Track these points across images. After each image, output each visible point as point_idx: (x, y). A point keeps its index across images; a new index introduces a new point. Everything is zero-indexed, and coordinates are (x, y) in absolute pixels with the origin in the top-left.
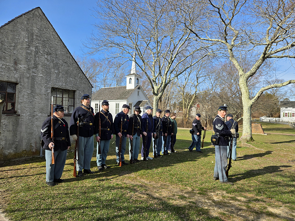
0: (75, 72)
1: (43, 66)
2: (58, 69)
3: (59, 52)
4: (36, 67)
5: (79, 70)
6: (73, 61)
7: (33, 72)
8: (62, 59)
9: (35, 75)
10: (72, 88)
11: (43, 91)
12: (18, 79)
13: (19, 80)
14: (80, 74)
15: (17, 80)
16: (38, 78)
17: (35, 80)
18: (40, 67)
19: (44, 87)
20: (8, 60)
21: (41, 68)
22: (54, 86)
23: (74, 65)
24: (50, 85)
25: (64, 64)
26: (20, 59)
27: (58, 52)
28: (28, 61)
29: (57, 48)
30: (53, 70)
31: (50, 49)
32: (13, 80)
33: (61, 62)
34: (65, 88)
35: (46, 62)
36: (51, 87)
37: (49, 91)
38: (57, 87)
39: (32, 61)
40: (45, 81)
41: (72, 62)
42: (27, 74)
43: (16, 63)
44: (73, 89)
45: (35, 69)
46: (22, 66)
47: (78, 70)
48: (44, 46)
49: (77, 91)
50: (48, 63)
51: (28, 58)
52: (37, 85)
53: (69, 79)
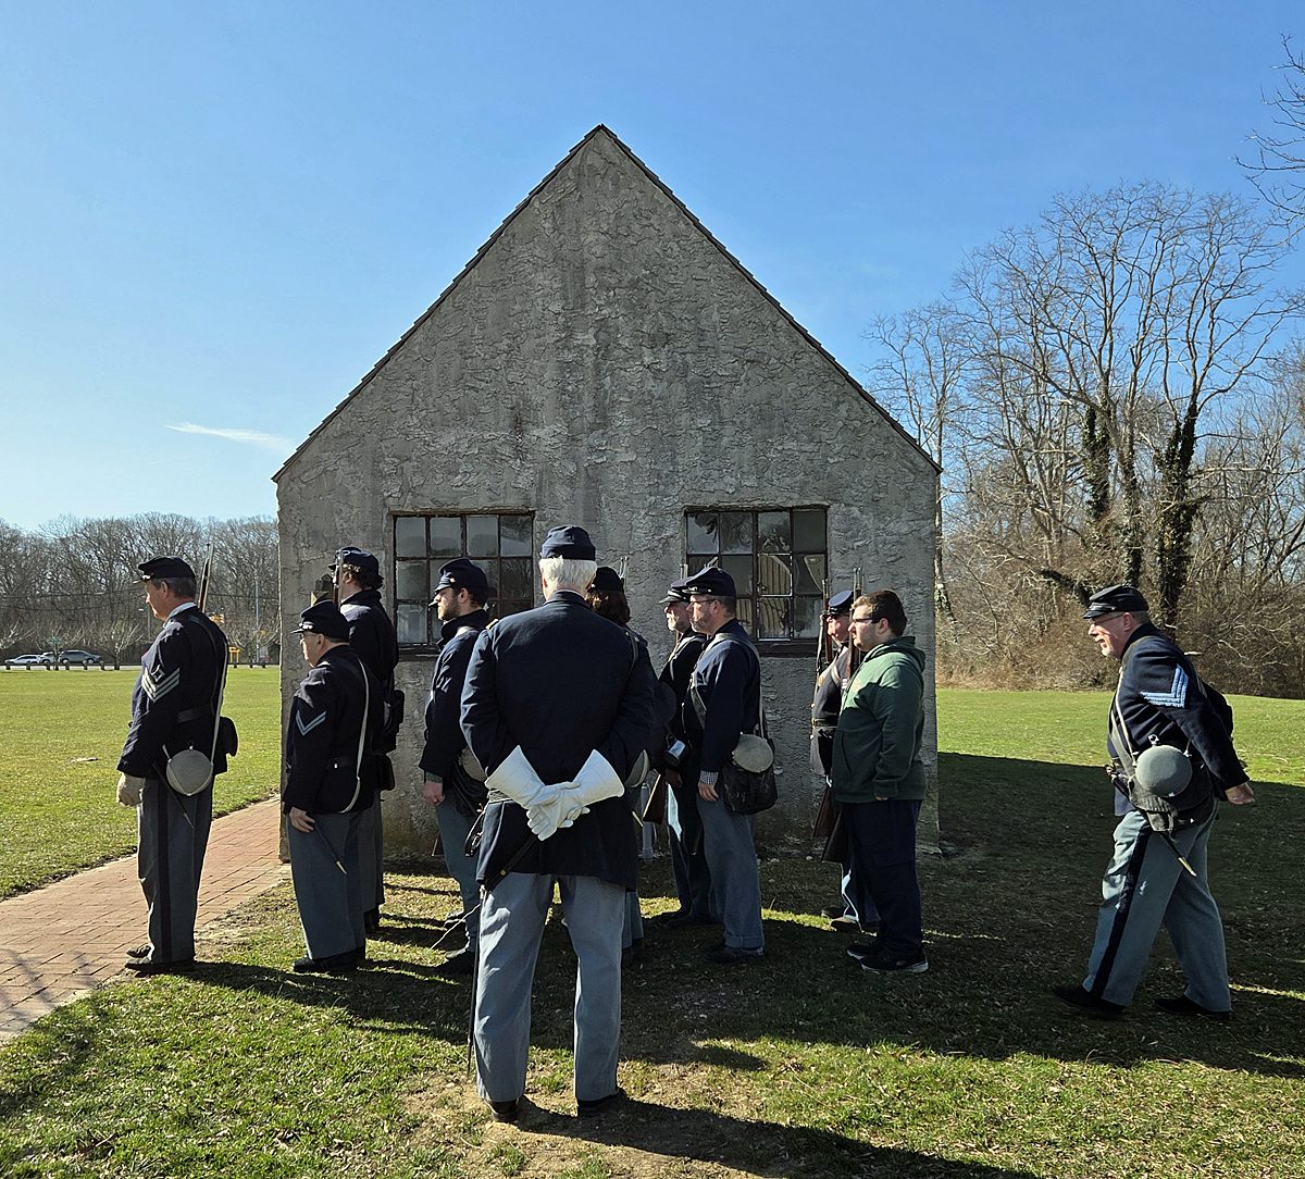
0: (815, 399)
1: (637, 410)
2: (714, 408)
3: (716, 317)
4: (603, 420)
5: (839, 380)
7: (592, 449)
8: (731, 349)
9: (599, 461)
10: (796, 496)
11: (640, 533)
12: (533, 494)
13: (534, 498)
14: (843, 408)
15: (527, 498)
16: (614, 472)
17: (601, 487)
18: (621, 419)
19: (643, 513)
20: (490, 419)
21: (628, 421)
22: (698, 501)
23: (806, 360)
24: (676, 499)
25: (749, 371)
26: (537, 399)
27: (709, 316)
28: (566, 401)
29: (704, 295)
30: (684, 419)
31: (669, 315)
32: (512, 502)
33: (726, 365)
34: (756, 503)
35: (650, 388)
36: (680, 506)
37: (673, 528)
38: (712, 500)
39: (585, 398)
40: (646, 484)
41: (793, 348)
42: (565, 463)
43: (518, 425)
44: (807, 503)
45: (601, 431)
46: (545, 433)
47: (830, 384)
48: (637, 309)
49: (832, 508)
50: (659, 389)
51: (569, 388)
52: (613, 506)
53: (780, 448)
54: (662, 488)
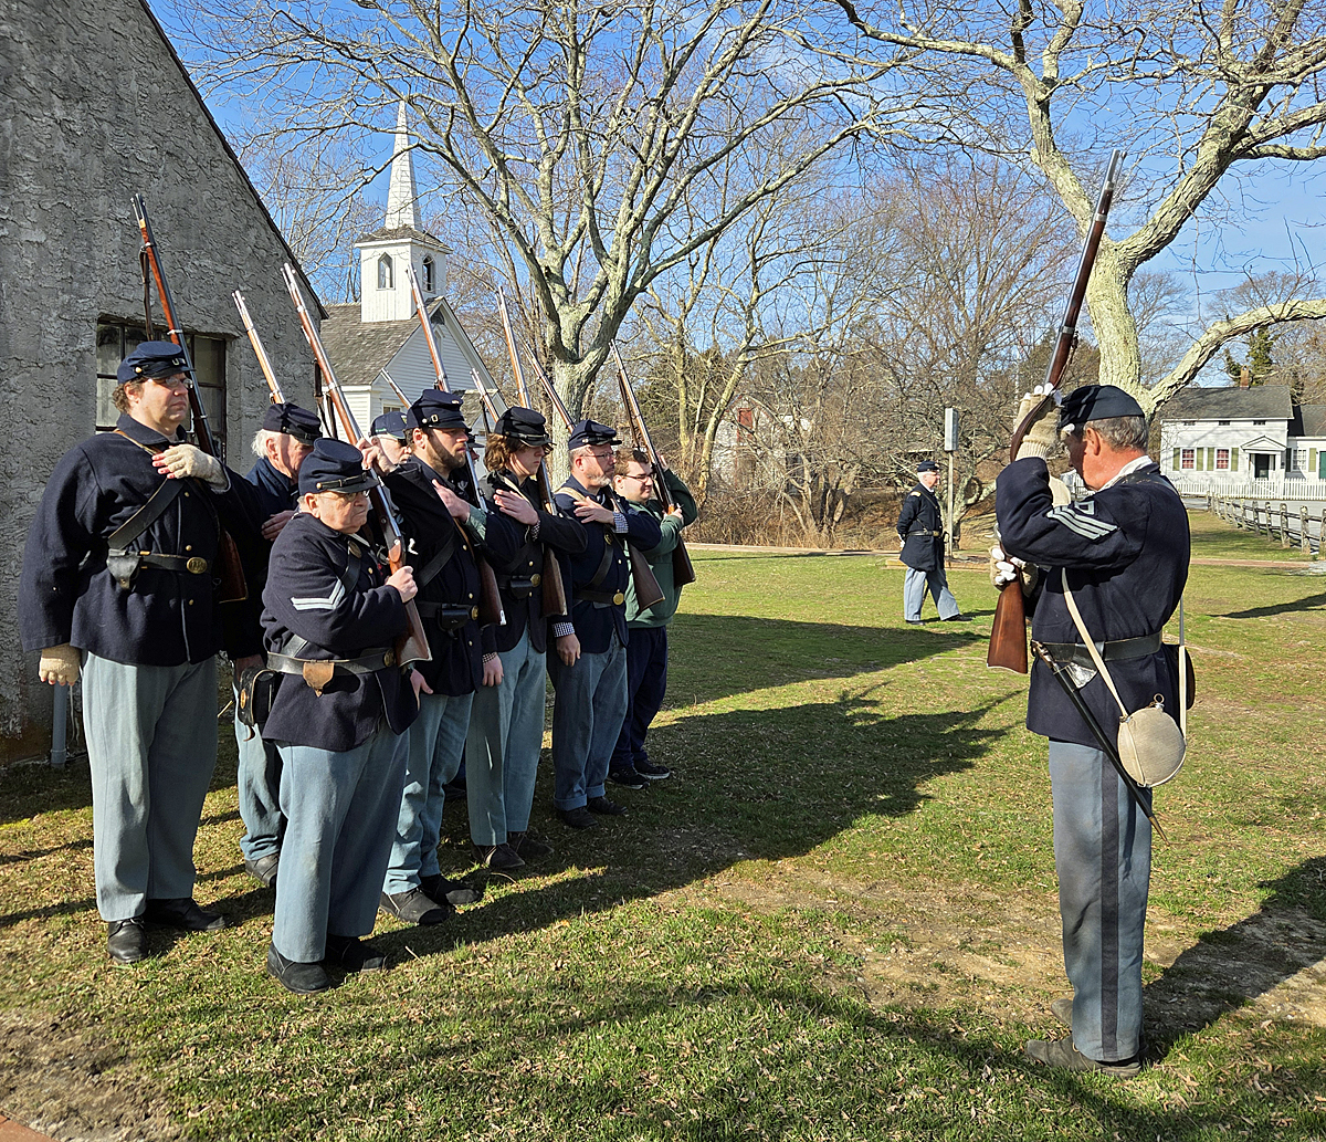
0: (227, 217)
1: (47, 175)
3: (134, 87)
5: (251, 202)
6: (214, 147)
8: (148, 131)
10: (211, 321)
11: (51, 340)
14: (253, 233)
16: (17, 252)
17: (1, 270)
18: (27, 182)
19: (55, 315)
21: (34, 187)
22: (114, 310)
23: (220, 170)
24: (91, 304)
25: (167, 166)
27: (126, 82)
29: (122, 54)
30: (101, 202)
31: (82, 63)
33: (145, 150)
35: (61, 151)
36: (96, 313)
37: (88, 340)
38: (128, 311)
40: (59, 277)
41: (210, 154)
44: (220, 330)
47: (241, 204)
48: (44, 42)
49: (241, 340)
50: (72, 156)
52: (17, 299)
53: (196, 263)
54: (76, 285)
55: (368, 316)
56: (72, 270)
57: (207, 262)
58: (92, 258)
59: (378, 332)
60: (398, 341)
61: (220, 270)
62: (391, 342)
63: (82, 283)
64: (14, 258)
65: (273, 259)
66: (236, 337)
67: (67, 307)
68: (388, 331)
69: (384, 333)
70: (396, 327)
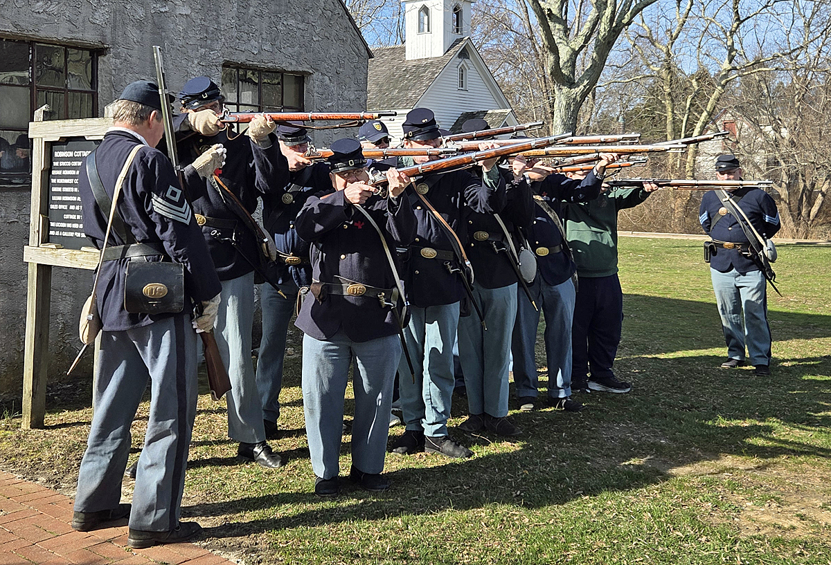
10: (294, 63)
12: (108, 31)
13: (109, 36)
15: (103, 36)
16: (174, 22)
17: (163, 34)
19: (196, 62)
22: (233, 58)
24: (219, 54)
32: (90, 37)
34: (270, 65)
36: (221, 60)
38: (242, 58)
40: (198, 37)
44: (300, 69)
49: (314, 76)
53: (285, 23)
54: (209, 42)
55: (411, 55)
56: (207, 32)
57: (292, 22)
58: (219, 23)
59: (418, 67)
60: (434, 73)
61: (300, 26)
62: (428, 74)
63: (212, 41)
64: (172, 26)
65: (336, 17)
66: (311, 74)
67: (203, 57)
68: (425, 66)
69: (422, 67)
70: (431, 63)
